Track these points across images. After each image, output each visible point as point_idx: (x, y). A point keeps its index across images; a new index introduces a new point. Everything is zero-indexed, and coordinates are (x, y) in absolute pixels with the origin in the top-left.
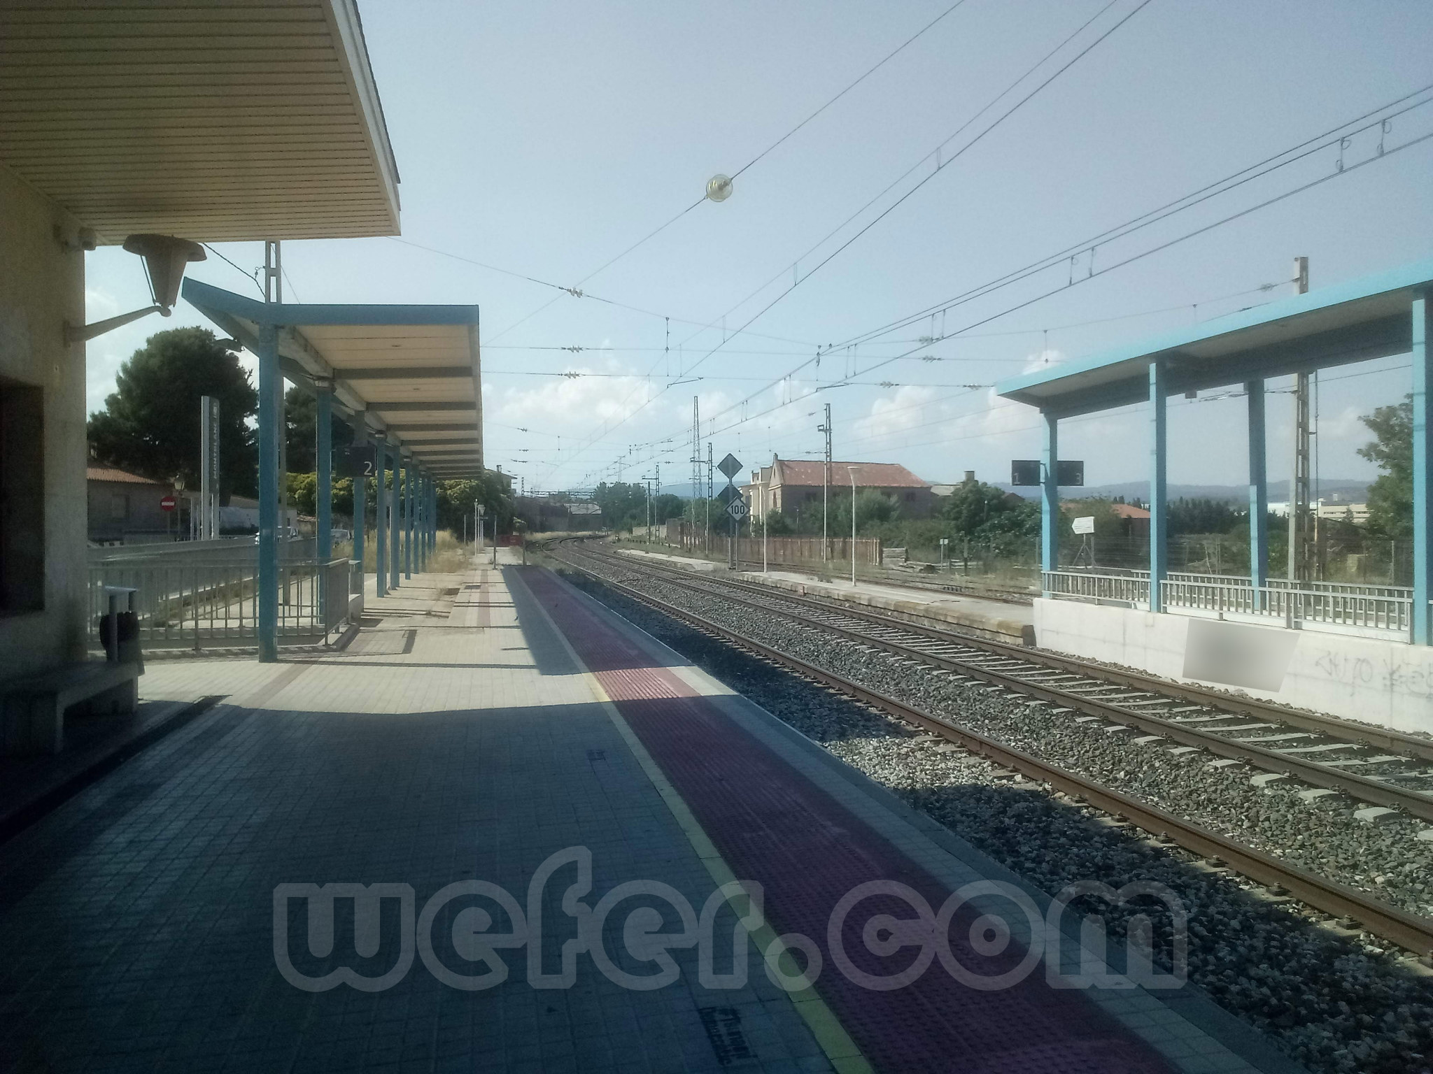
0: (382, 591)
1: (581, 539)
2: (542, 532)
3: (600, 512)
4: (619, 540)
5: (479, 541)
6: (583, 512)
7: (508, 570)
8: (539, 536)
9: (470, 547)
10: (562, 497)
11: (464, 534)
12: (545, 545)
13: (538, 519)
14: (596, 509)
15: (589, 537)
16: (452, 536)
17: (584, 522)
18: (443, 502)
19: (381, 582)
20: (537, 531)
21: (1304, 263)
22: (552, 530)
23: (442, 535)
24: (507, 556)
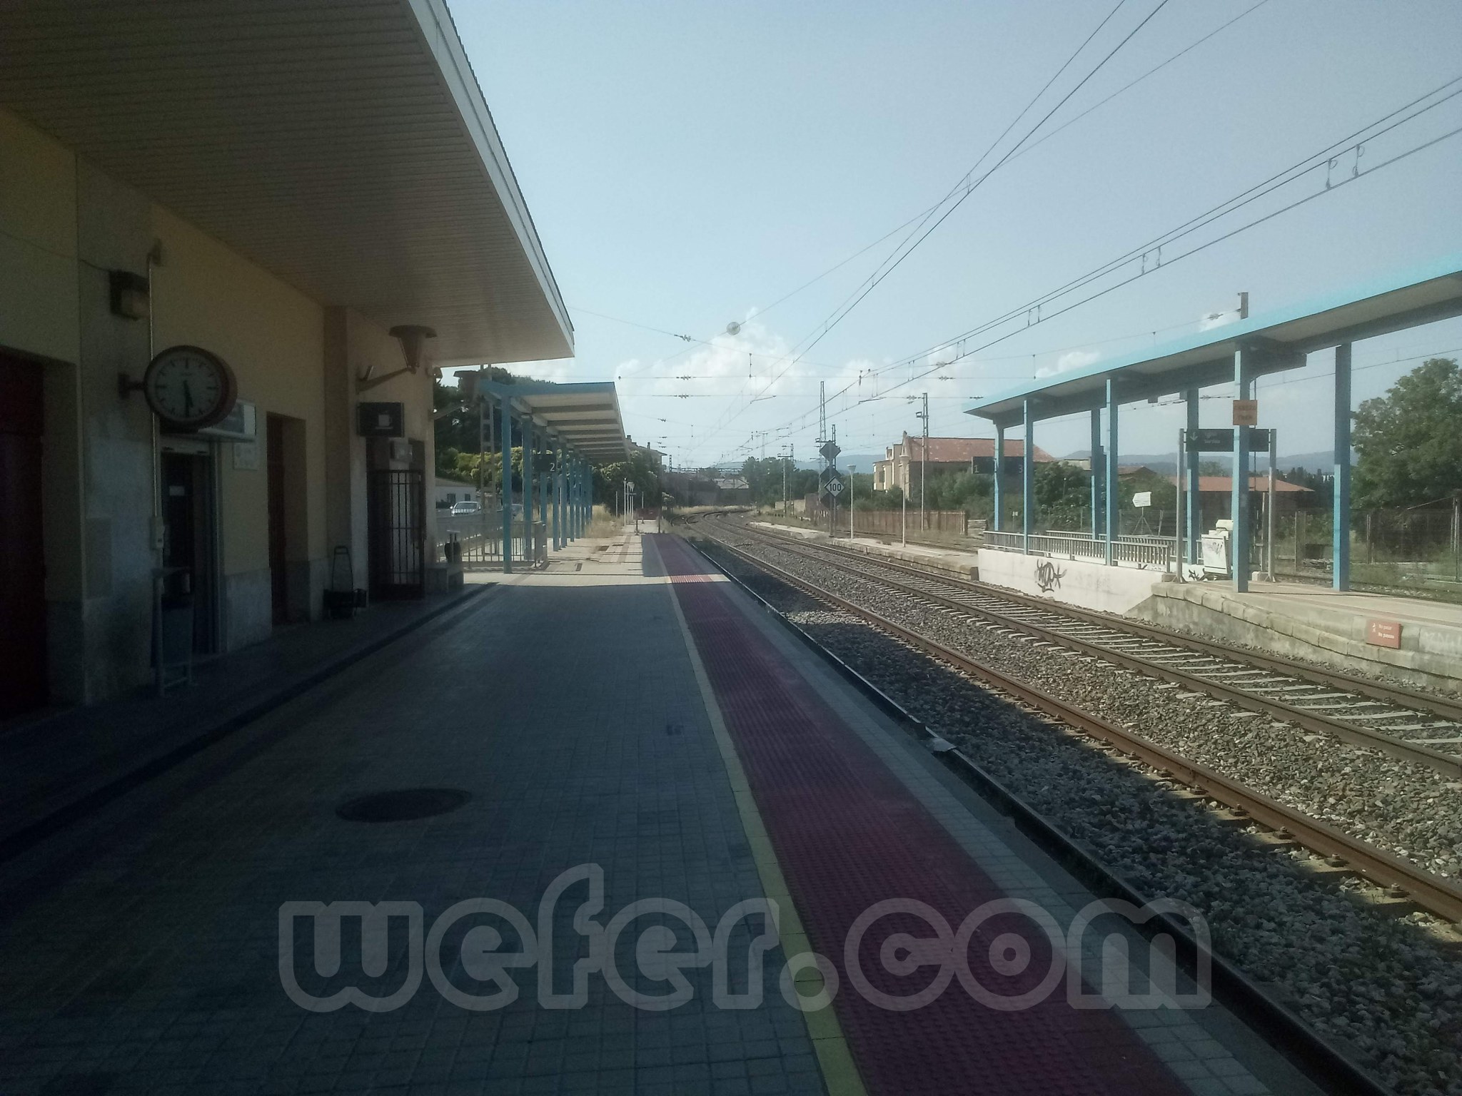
0: (556, 548)
1: (725, 513)
2: (690, 507)
3: (747, 487)
4: (760, 514)
5: (629, 514)
6: (730, 487)
7: (646, 538)
8: (687, 510)
9: (620, 520)
10: (712, 472)
11: (616, 508)
12: (691, 519)
13: (687, 494)
14: (743, 484)
15: (733, 512)
16: (606, 508)
17: (730, 496)
18: (597, 479)
19: (555, 542)
20: (685, 505)
21: (1245, 297)
22: (700, 504)
23: (598, 509)
24: (650, 527)
